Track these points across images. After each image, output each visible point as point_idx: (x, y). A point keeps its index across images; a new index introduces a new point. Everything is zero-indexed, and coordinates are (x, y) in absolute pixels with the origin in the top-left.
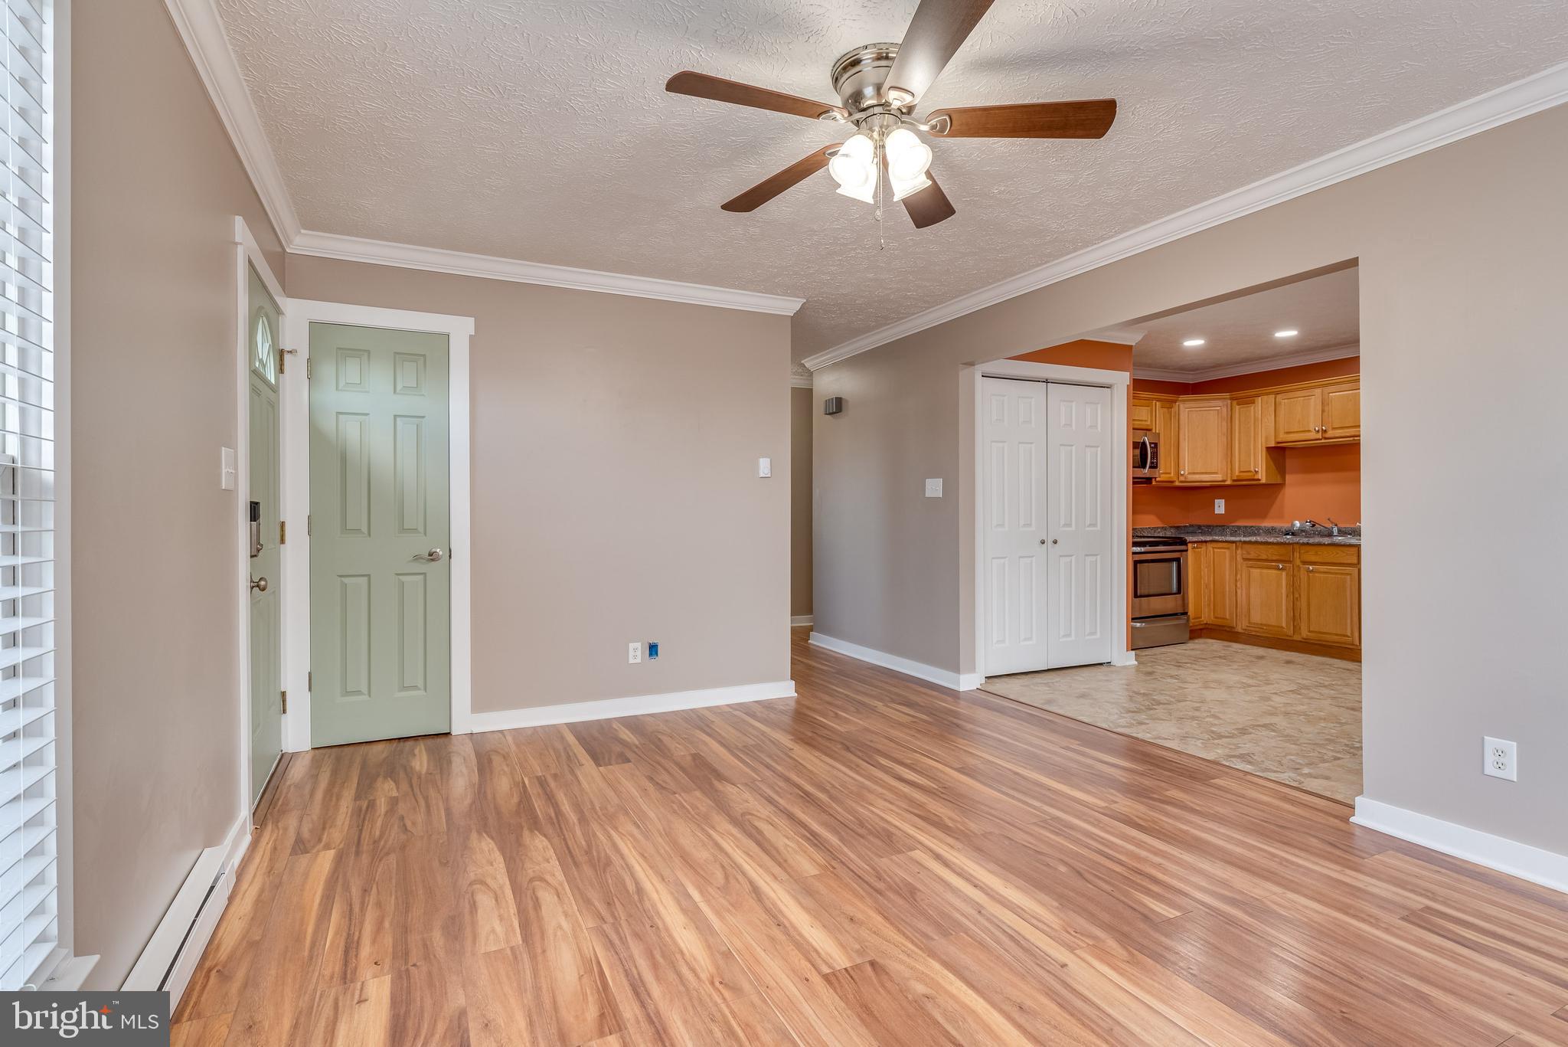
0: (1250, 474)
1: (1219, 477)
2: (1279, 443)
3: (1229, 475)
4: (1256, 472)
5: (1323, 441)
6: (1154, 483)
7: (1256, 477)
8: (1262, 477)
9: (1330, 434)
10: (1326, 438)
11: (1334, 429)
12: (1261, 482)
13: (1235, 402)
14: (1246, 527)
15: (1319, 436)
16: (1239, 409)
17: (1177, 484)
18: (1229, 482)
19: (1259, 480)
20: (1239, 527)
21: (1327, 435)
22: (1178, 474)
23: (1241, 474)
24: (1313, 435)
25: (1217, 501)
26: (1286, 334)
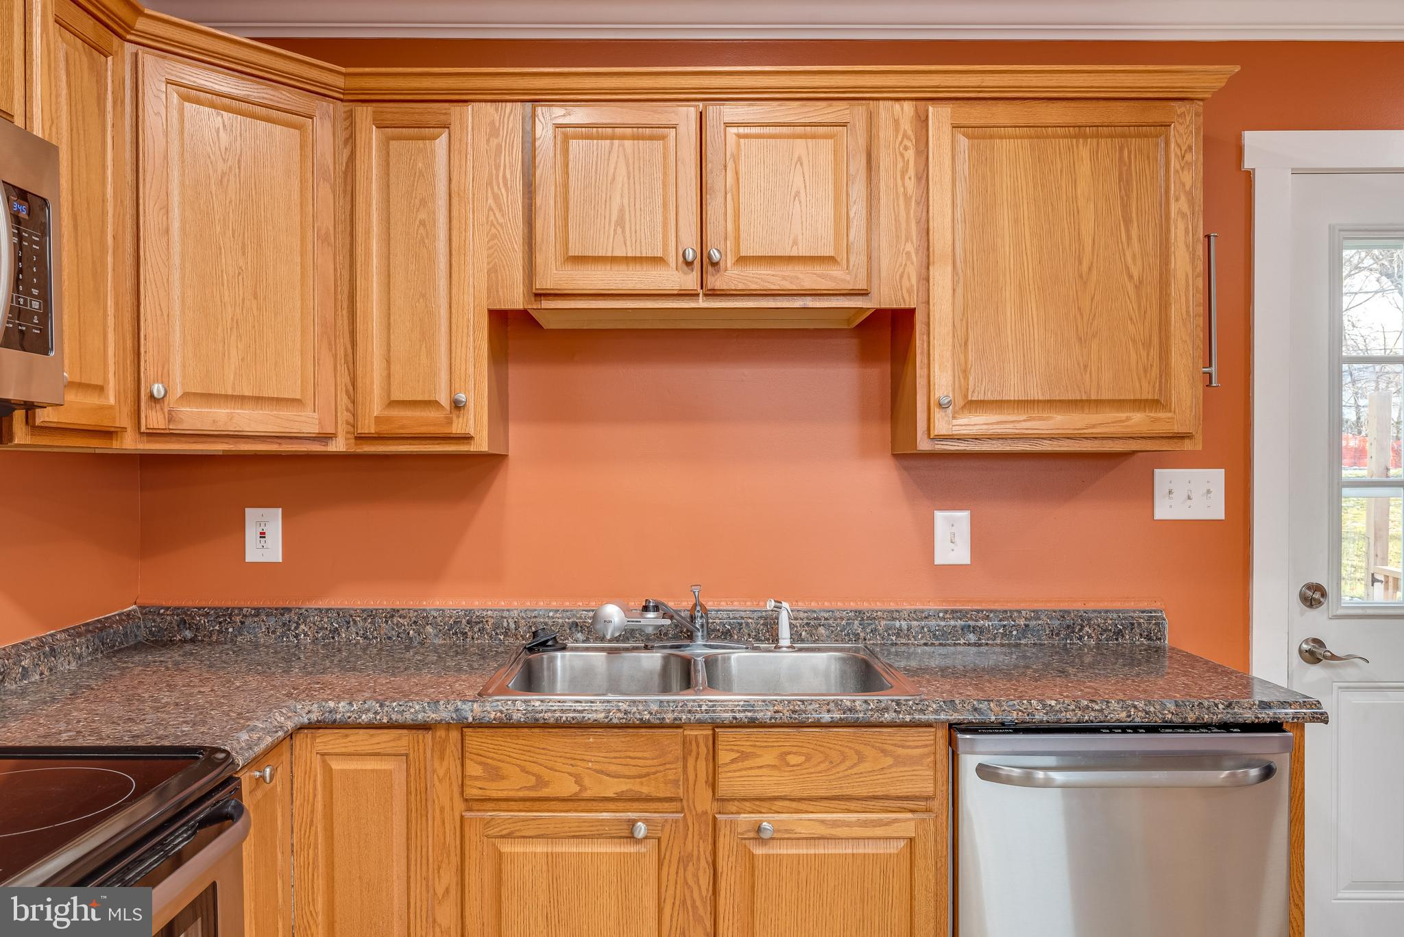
0: (432, 414)
1: (305, 422)
2: (539, 296)
3: (344, 416)
4: (457, 406)
5: (702, 303)
7: (457, 428)
8: (475, 424)
9: (731, 277)
10: (713, 294)
11: (742, 260)
12: (473, 448)
13: (364, 114)
14: (371, 614)
15: (690, 281)
16: (386, 143)
17: (130, 443)
18: (339, 445)
19: (467, 438)
20: (346, 617)
21: (715, 282)
23: (395, 413)
24: (673, 278)
25: (253, 515)
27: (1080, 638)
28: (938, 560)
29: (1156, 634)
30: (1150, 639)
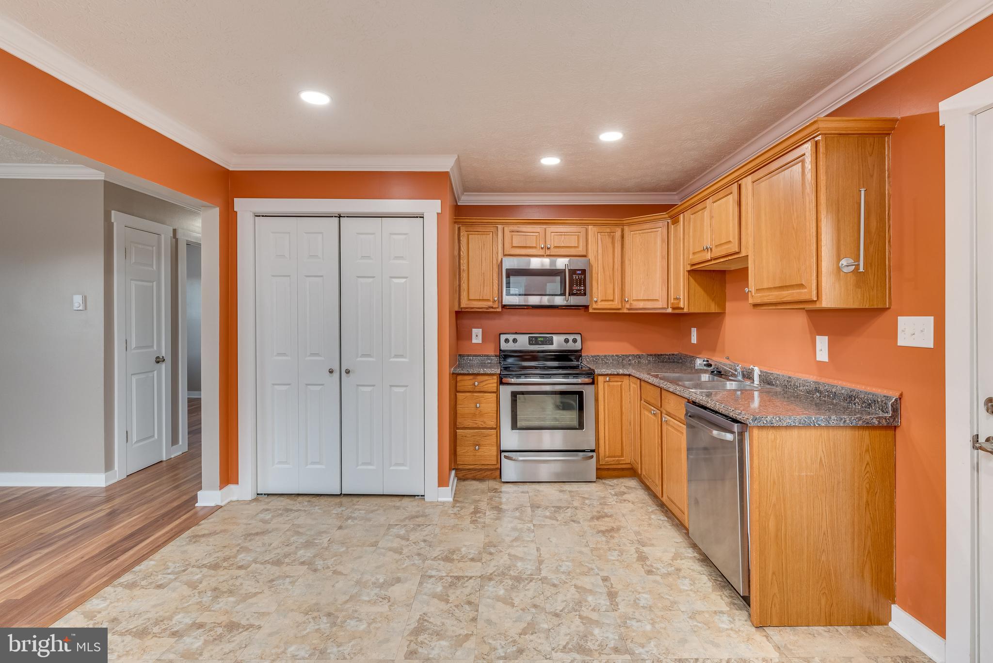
0: (677, 302)
2: (693, 265)
3: (668, 303)
4: (680, 299)
5: (713, 262)
6: (591, 311)
7: (681, 305)
8: (685, 306)
10: (713, 259)
11: (717, 247)
12: (685, 311)
13: (670, 224)
16: (673, 229)
17: (625, 311)
18: (670, 310)
19: (683, 309)
22: (623, 300)
23: (674, 302)
25: (693, 329)
26: (611, 137)
27: (855, 404)
28: (818, 359)
29: (885, 409)
30: (883, 411)
